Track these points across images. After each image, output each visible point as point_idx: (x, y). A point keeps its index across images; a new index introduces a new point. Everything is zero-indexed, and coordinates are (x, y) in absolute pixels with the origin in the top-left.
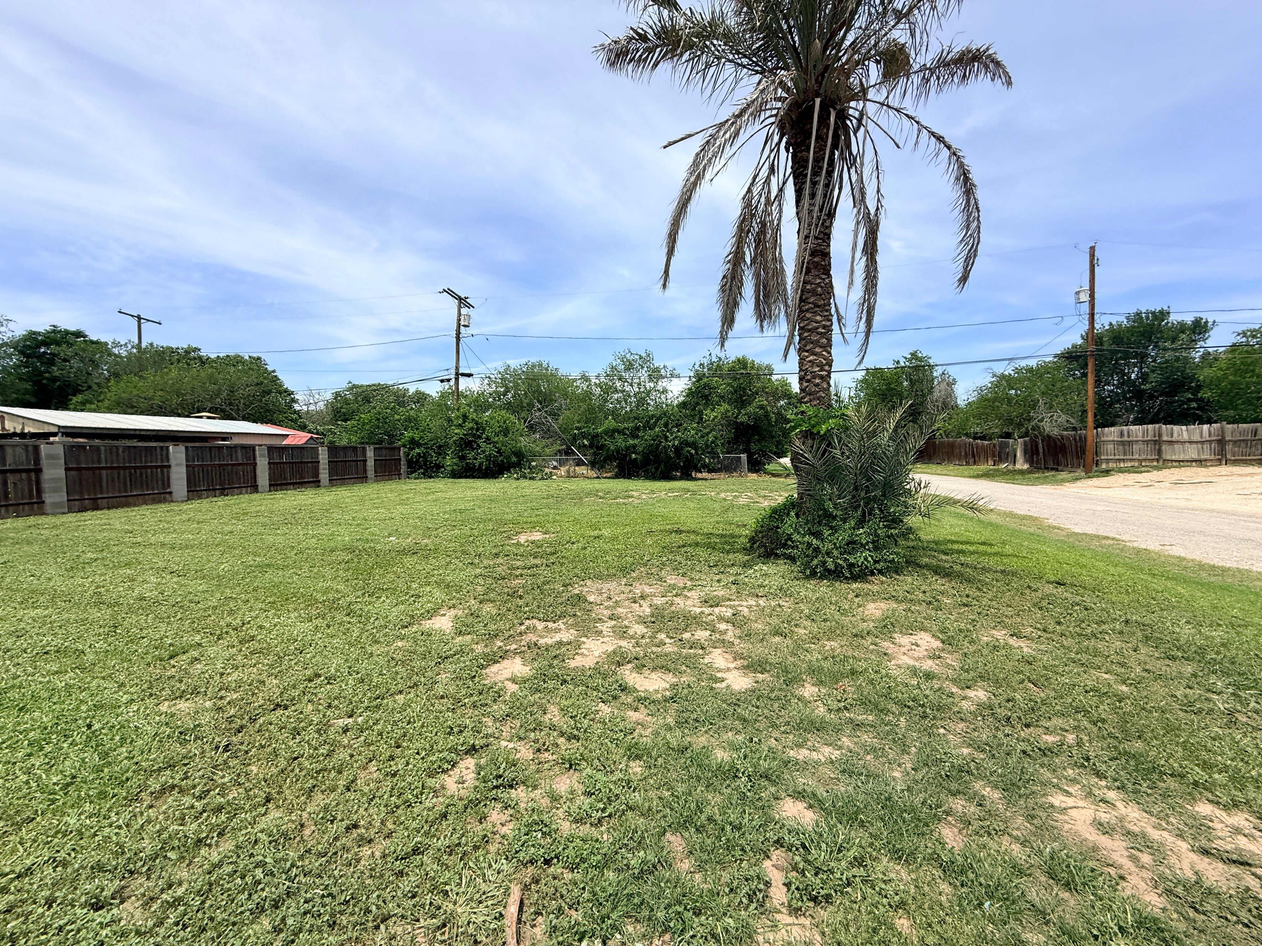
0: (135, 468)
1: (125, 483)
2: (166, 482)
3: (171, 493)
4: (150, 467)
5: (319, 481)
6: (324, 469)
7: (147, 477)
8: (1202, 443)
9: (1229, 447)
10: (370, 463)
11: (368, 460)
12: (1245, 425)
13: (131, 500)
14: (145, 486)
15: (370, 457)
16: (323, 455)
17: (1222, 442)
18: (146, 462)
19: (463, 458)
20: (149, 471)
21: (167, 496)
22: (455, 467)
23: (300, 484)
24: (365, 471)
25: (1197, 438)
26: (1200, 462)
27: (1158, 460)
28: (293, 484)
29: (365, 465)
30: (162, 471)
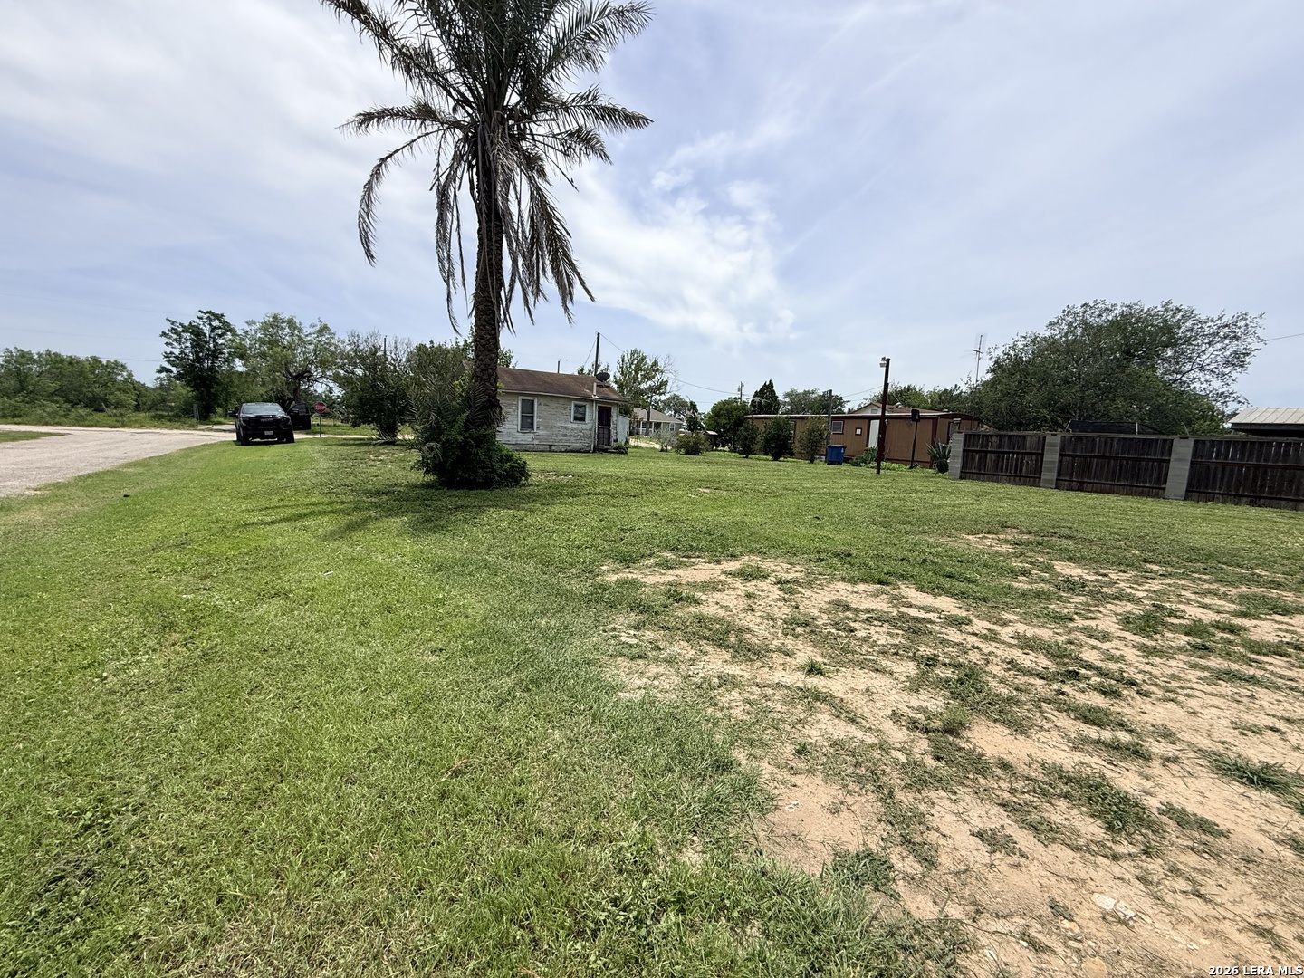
1: (1114, 472)
2: (1162, 477)
4: (1148, 460)
7: (1140, 469)
13: (1117, 488)
14: (1135, 478)
18: (1142, 454)
21: (1159, 491)
30: (1160, 467)
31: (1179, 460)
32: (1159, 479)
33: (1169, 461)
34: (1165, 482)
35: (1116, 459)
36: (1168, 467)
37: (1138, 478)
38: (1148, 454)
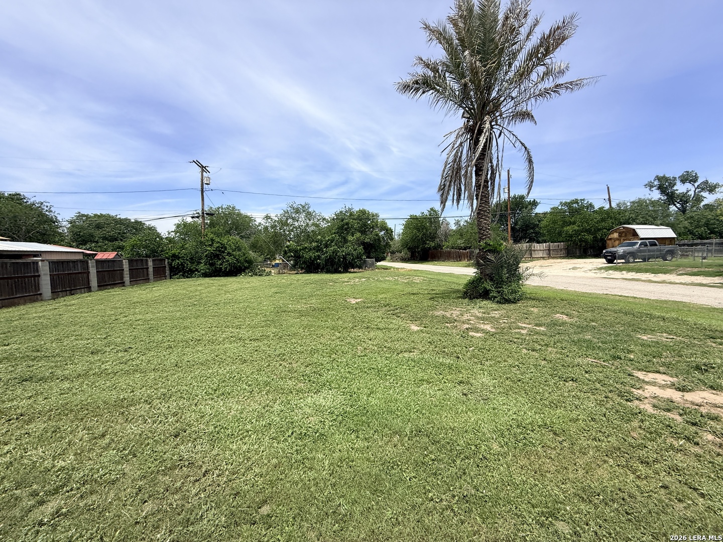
0: (18, 277)
1: (12, 289)
2: (37, 287)
3: (41, 294)
4: (27, 277)
5: (124, 283)
6: (127, 274)
7: (25, 283)
8: (544, 250)
9: (551, 252)
10: (151, 270)
11: (150, 268)
12: (556, 244)
13: (16, 300)
14: (24, 290)
15: (151, 266)
16: (126, 265)
17: (549, 250)
18: (24, 273)
19: (212, 265)
20: (27, 280)
21: (39, 296)
22: (207, 271)
23: (114, 285)
24: (148, 275)
25: (542, 249)
26: (543, 258)
27: (531, 258)
28: (110, 285)
29: (147, 271)
30: (34, 280)
31: (44, 274)
32: (35, 288)
33: (39, 276)
34: (39, 290)
35: (11, 278)
36: (38, 280)
37: (26, 289)
38: (28, 273)
